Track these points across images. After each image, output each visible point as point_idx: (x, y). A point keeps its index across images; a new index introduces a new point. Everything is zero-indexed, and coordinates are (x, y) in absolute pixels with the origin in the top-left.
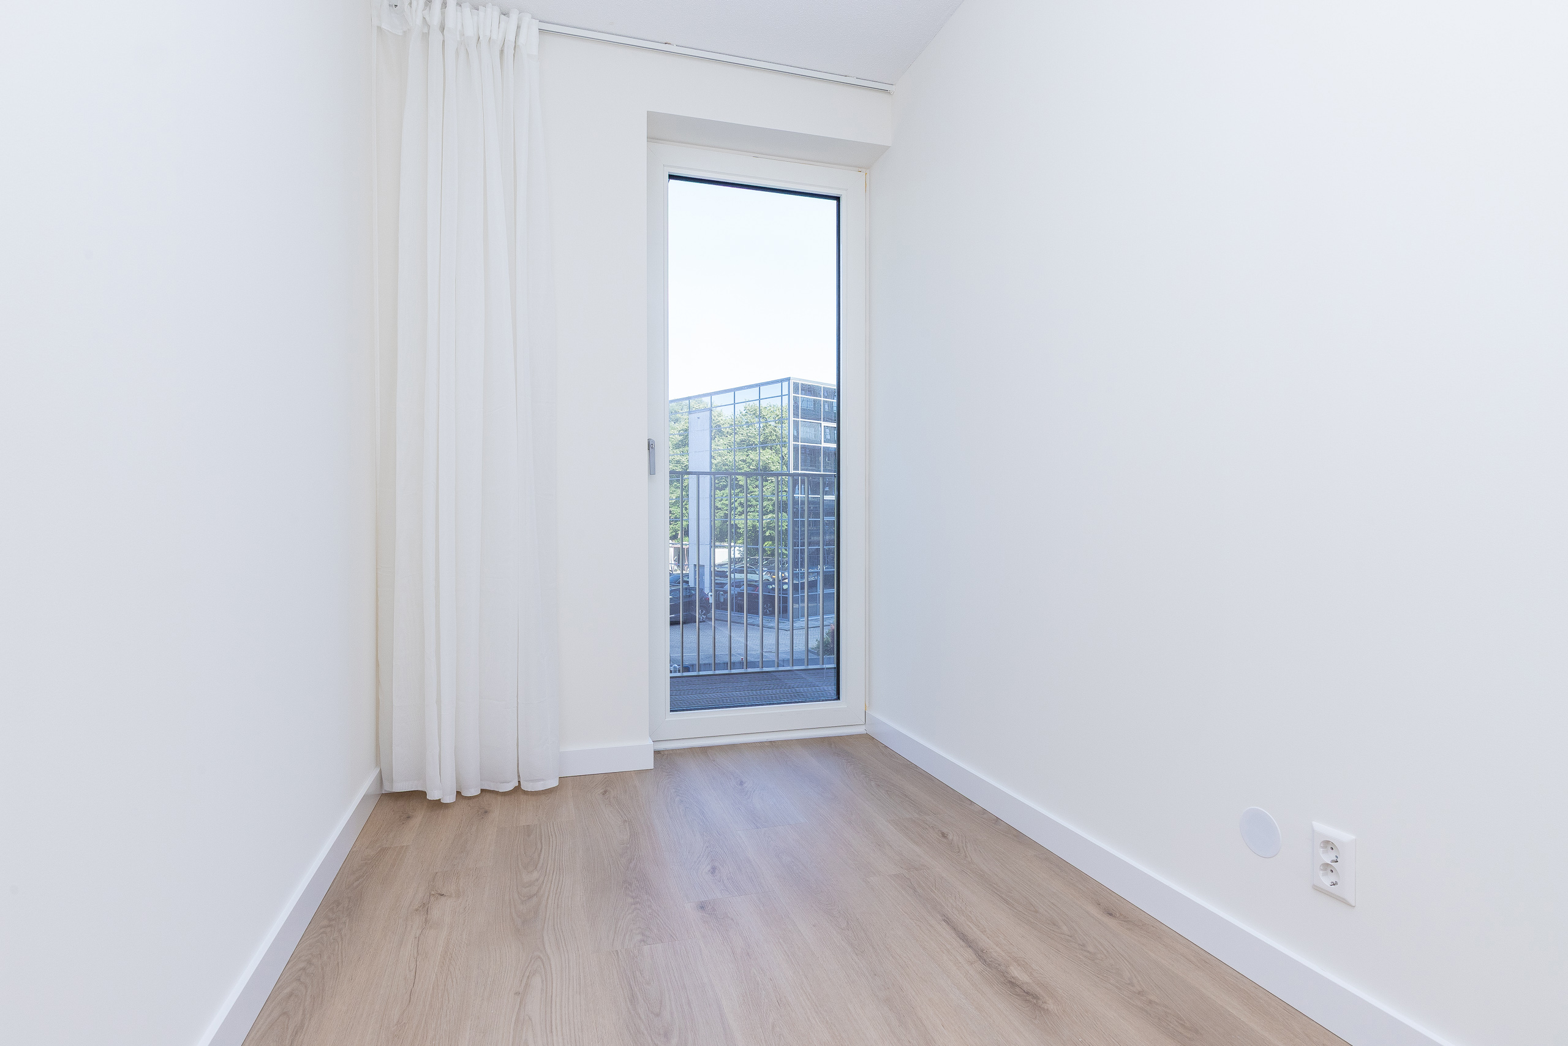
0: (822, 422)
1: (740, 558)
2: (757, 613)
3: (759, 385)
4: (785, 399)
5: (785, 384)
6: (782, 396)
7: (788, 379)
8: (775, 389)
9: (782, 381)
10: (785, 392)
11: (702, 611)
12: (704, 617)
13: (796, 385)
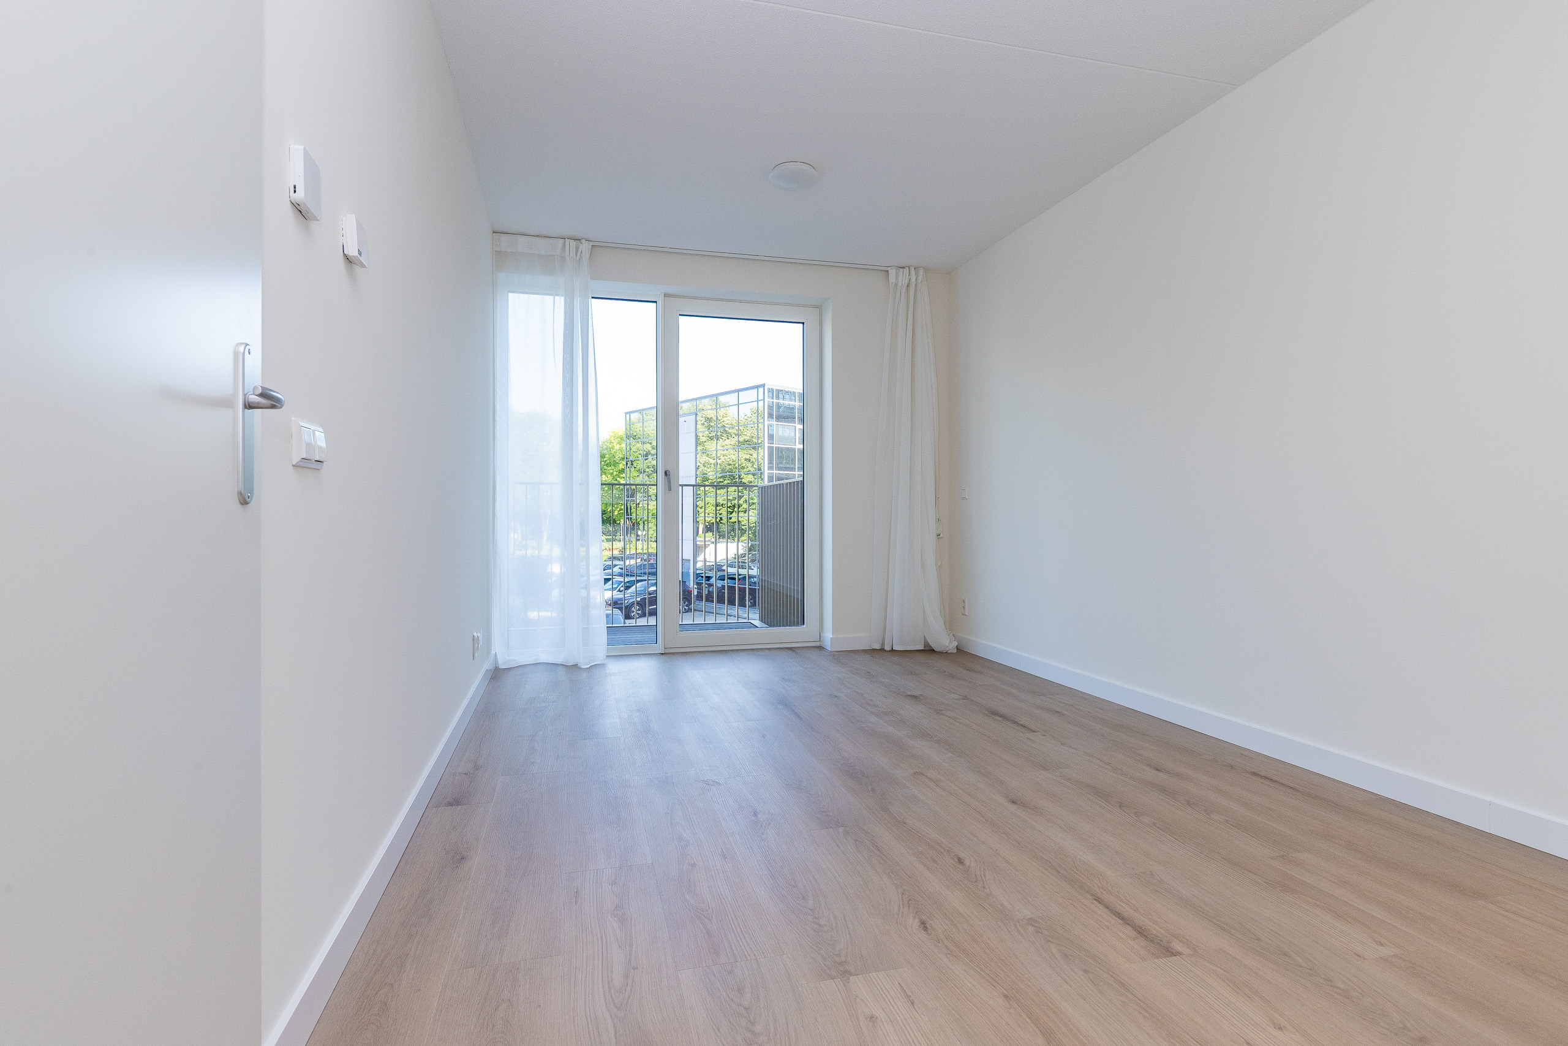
0: (796, 425)
1: (743, 554)
2: (735, 605)
3: (738, 391)
4: (761, 403)
5: (761, 390)
6: (758, 401)
7: (763, 386)
8: (752, 395)
9: (757, 387)
10: (761, 397)
11: (685, 603)
12: (687, 608)
13: (771, 391)
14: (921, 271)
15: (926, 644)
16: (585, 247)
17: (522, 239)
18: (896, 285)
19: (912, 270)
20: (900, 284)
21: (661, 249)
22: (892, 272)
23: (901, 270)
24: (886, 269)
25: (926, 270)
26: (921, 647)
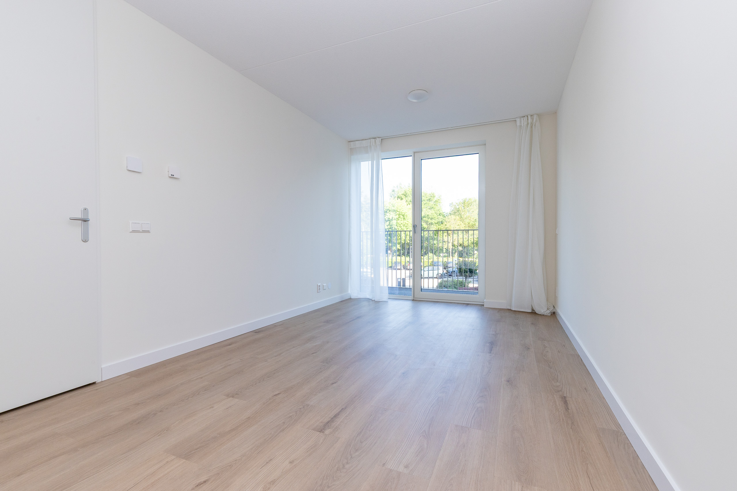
14: (535, 117)
15: (533, 310)
16: (378, 141)
17: (357, 142)
18: (521, 126)
19: (529, 117)
20: (522, 125)
21: (407, 135)
22: (518, 120)
23: (522, 118)
24: (515, 119)
25: (539, 115)
26: (530, 311)
